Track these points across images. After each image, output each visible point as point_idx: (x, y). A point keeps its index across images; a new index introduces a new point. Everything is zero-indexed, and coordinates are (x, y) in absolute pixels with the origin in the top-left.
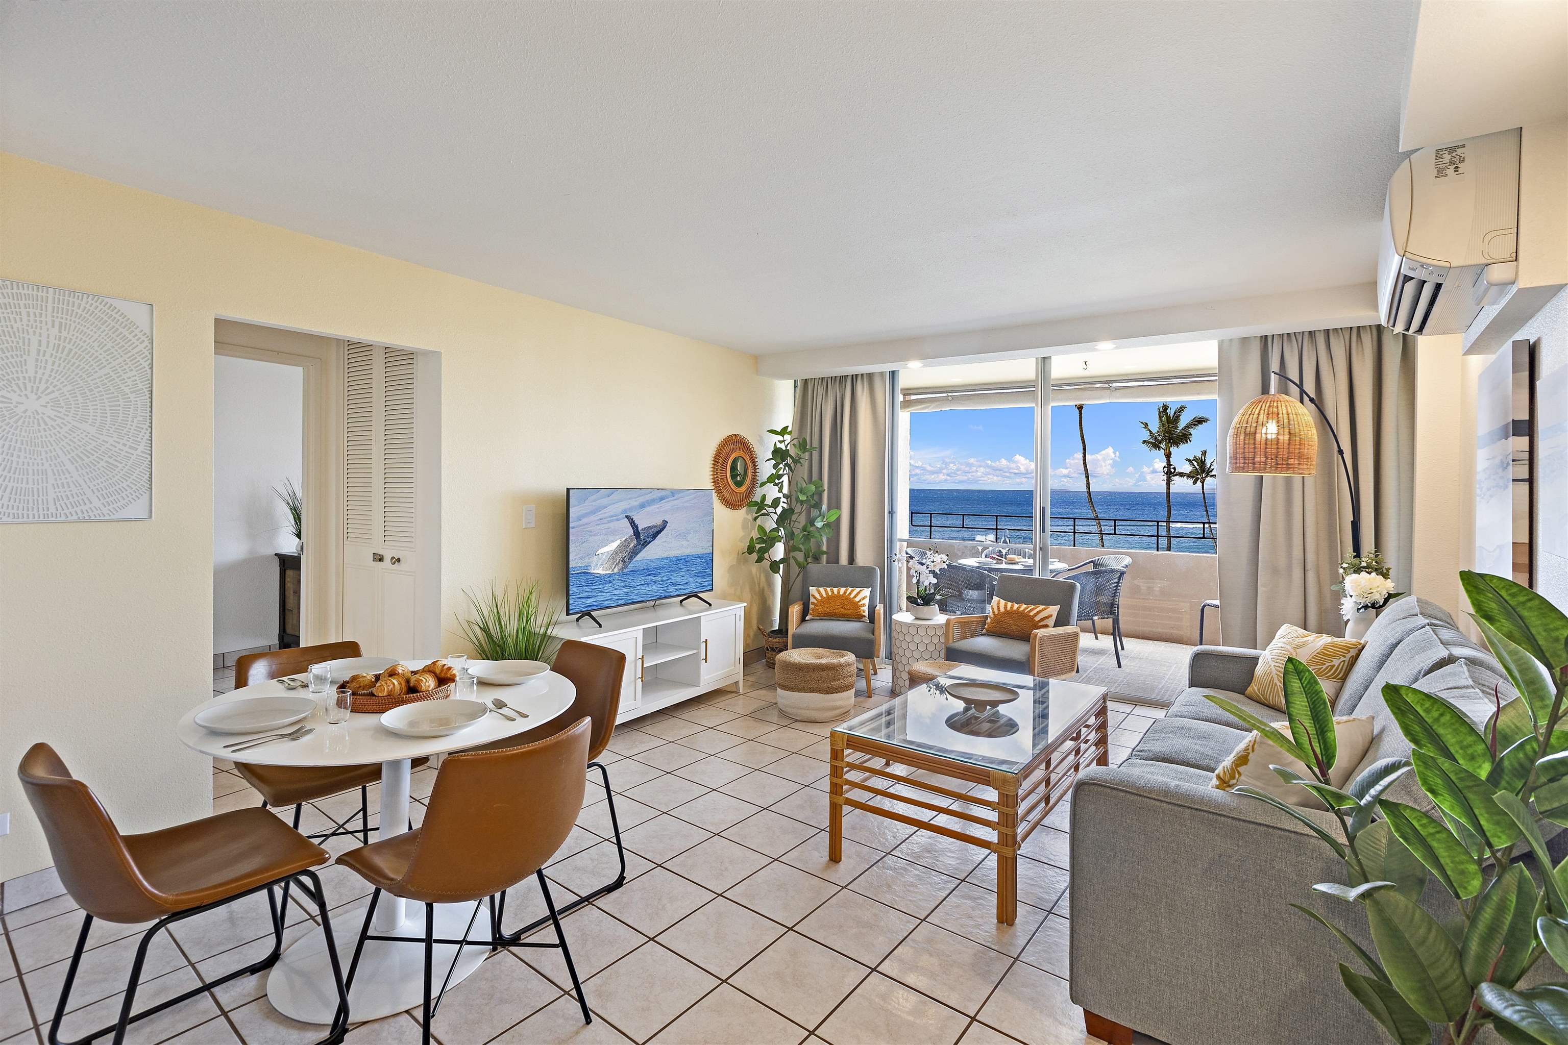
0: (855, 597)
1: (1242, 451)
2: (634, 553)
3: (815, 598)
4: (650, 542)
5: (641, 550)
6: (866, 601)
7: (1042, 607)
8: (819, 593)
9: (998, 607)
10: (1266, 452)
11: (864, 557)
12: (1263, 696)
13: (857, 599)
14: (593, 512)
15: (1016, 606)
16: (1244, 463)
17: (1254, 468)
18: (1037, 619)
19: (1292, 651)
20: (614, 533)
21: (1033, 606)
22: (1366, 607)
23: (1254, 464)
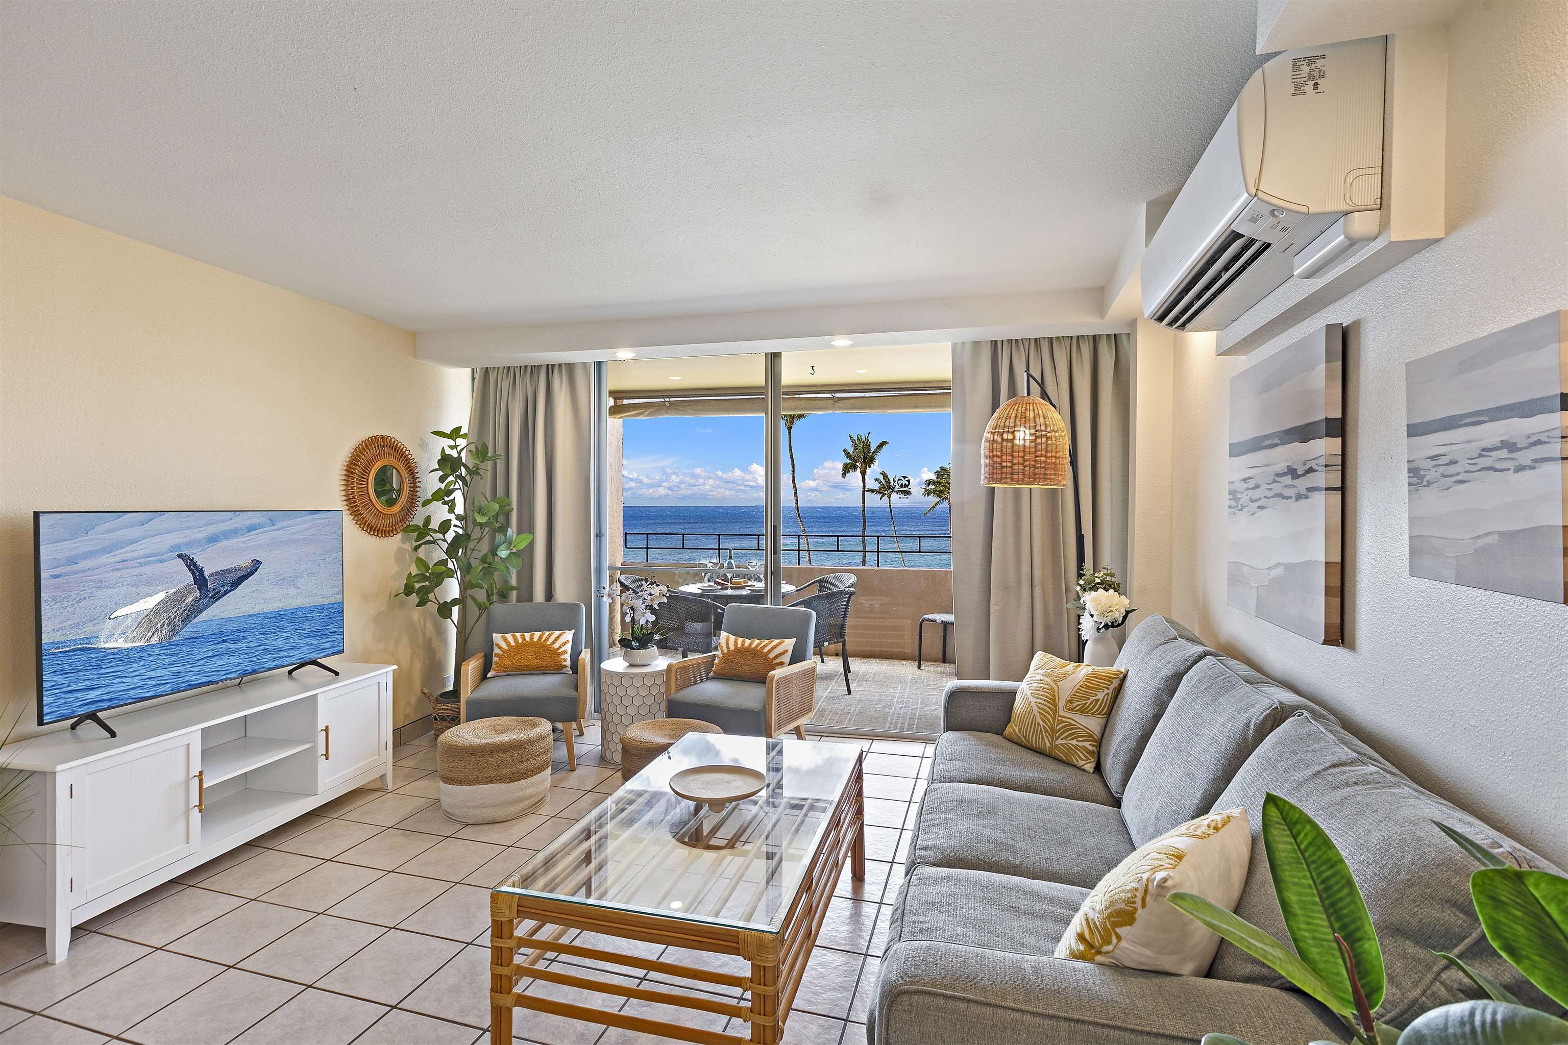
0: (553, 643)
1: (999, 459)
2: (195, 610)
3: (500, 648)
4: (226, 593)
5: (207, 606)
6: (568, 647)
7: (776, 641)
8: (506, 640)
9: (727, 644)
10: (1024, 461)
11: (564, 592)
12: (1025, 737)
13: (556, 646)
14: (108, 550)
15: (748, 642)
16: (1002, 473)
17: (1012, 479)
18: (771, 656)
19: (1052, 684)
20: (151, 584)
21: (767, 641)
22: (1106, 626)
23: (1012, 474)
